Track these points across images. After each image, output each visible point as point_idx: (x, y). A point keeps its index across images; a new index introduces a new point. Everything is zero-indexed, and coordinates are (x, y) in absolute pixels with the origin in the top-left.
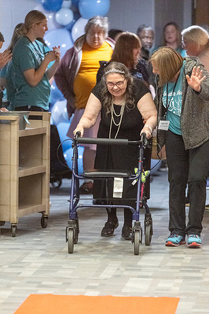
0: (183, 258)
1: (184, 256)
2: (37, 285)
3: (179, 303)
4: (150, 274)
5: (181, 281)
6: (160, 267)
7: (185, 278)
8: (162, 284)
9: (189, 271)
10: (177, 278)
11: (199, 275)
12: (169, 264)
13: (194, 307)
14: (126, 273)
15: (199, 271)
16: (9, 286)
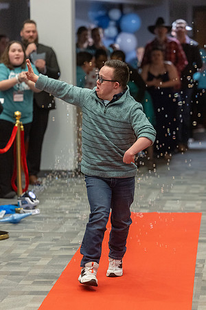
0: (198, 188)
1: (200, 186)
3: (202, 216)
4: (180, 198)
5: (200, 202)
6: (185, 193)
7: (203, 200)
8: (189, 204)
10: (198, 200)
12: (191, 191)
14: (164, 198)
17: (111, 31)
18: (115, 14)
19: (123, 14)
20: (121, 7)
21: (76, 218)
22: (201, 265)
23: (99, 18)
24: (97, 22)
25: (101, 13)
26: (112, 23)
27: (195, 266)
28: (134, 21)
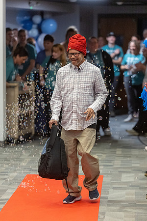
0: (101, 156)
1: (102, 154)
2: (29, 170)
3: (104, 178)
7: (104, 165)
9: (106, 162)
11: (112, 164)
13: (111, 180)
15: (111, 162)
16: (15, 171)
17: (34, 32)
18: (37, 19)
19: (43, 20)
20: (42, 13)
21: (5, 179)
22: (102, 217)
23: (25, 22)
24: (23, 25)
25: (26, 18)
26: (35, 26)
27: (98, 216)
28: (51, 25)
